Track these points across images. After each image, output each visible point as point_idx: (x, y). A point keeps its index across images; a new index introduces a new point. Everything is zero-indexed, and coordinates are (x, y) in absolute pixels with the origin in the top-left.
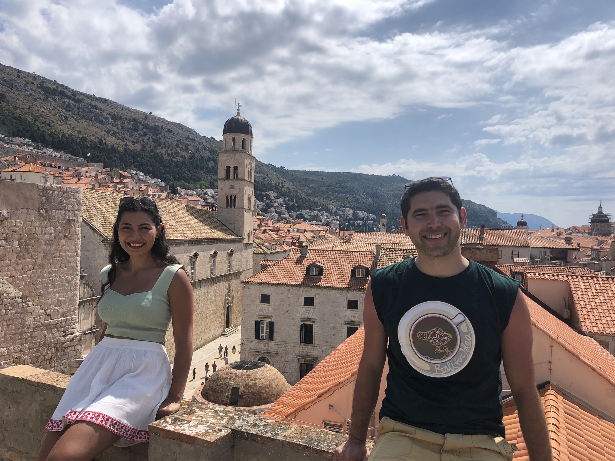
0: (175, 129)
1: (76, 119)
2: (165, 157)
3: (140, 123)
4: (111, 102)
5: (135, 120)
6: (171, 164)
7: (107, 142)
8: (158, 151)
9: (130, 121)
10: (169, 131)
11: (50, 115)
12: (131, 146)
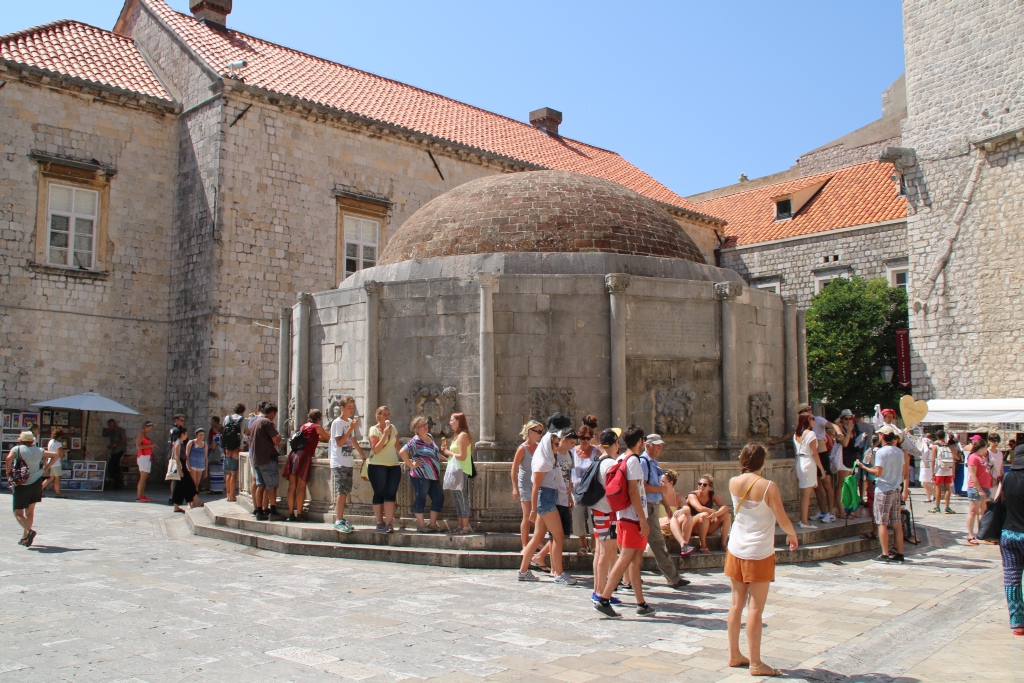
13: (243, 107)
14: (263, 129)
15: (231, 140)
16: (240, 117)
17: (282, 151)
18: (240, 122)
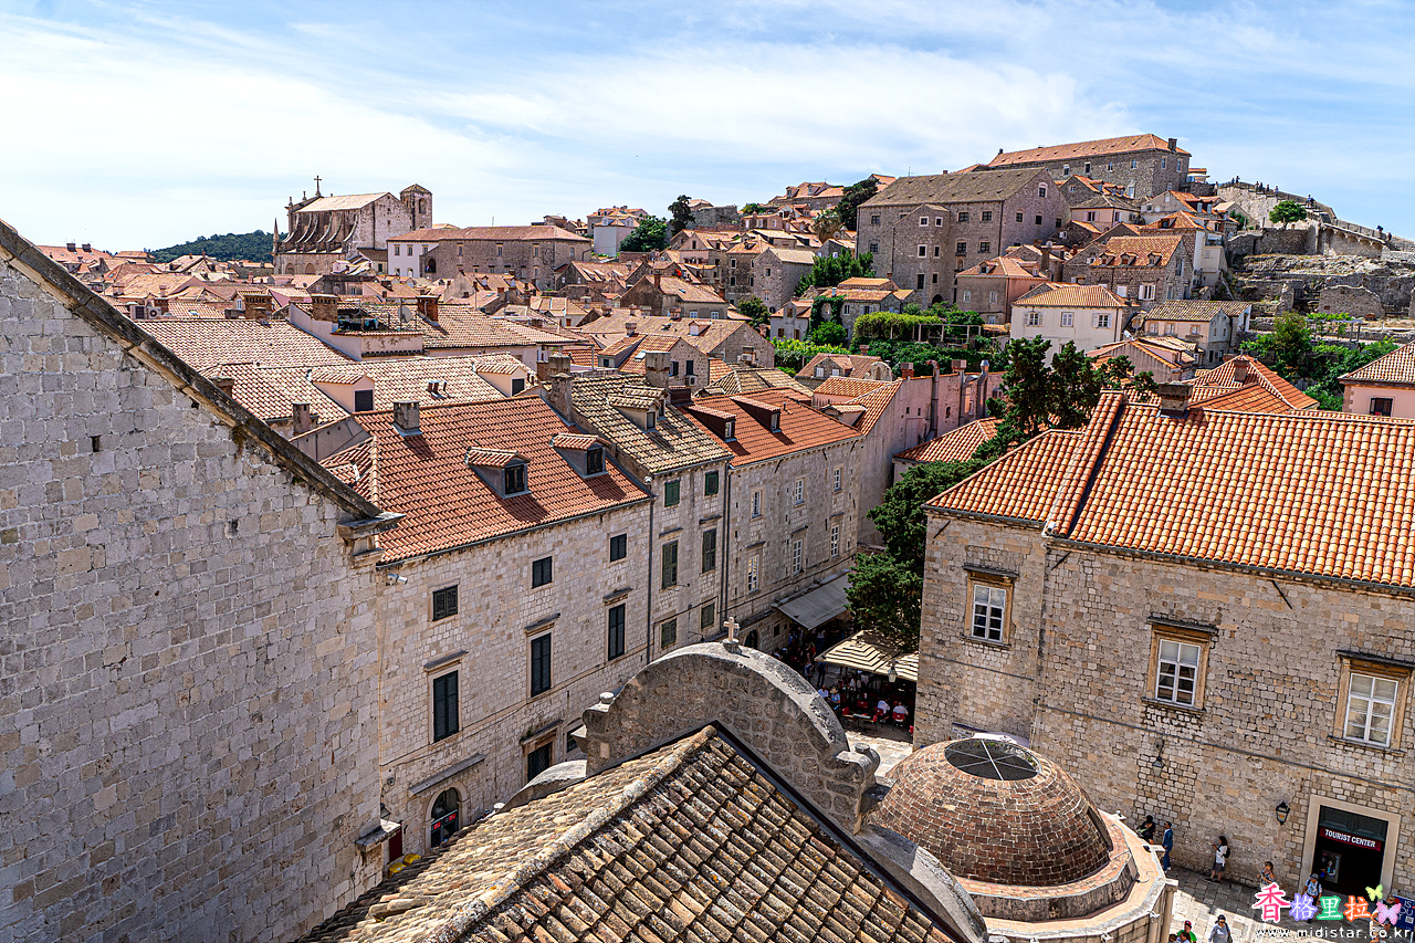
13: (1064, 554)
14: (1082, 570)
15: (1052, 579)
16: (1061, 561)
17: (1099, 587)
18: (1061, 566)
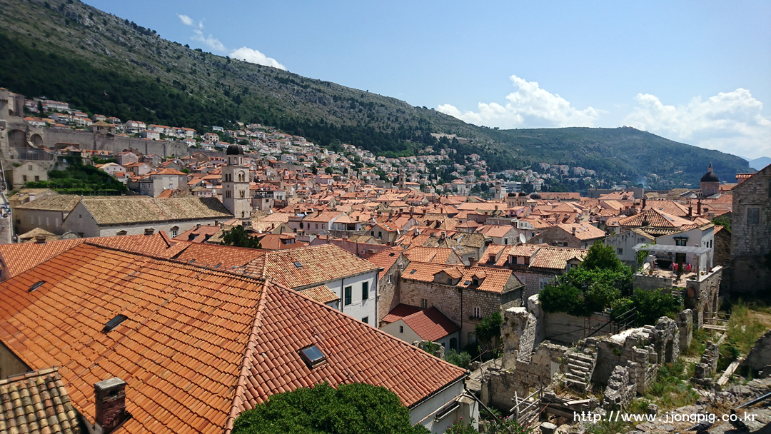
0: (387, 104)
1: (303, 103)
2: (377, 130)
3: (357, 101)
4: (333, 84)
5: (352, 99)
6: (380, 136)
7: (328, 121)
8: (371, 125)
9: (348, 100)
10: (382, 106)
11: (282, 101)
12: (349, 123)
